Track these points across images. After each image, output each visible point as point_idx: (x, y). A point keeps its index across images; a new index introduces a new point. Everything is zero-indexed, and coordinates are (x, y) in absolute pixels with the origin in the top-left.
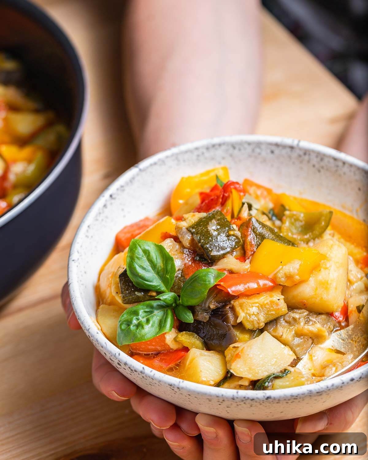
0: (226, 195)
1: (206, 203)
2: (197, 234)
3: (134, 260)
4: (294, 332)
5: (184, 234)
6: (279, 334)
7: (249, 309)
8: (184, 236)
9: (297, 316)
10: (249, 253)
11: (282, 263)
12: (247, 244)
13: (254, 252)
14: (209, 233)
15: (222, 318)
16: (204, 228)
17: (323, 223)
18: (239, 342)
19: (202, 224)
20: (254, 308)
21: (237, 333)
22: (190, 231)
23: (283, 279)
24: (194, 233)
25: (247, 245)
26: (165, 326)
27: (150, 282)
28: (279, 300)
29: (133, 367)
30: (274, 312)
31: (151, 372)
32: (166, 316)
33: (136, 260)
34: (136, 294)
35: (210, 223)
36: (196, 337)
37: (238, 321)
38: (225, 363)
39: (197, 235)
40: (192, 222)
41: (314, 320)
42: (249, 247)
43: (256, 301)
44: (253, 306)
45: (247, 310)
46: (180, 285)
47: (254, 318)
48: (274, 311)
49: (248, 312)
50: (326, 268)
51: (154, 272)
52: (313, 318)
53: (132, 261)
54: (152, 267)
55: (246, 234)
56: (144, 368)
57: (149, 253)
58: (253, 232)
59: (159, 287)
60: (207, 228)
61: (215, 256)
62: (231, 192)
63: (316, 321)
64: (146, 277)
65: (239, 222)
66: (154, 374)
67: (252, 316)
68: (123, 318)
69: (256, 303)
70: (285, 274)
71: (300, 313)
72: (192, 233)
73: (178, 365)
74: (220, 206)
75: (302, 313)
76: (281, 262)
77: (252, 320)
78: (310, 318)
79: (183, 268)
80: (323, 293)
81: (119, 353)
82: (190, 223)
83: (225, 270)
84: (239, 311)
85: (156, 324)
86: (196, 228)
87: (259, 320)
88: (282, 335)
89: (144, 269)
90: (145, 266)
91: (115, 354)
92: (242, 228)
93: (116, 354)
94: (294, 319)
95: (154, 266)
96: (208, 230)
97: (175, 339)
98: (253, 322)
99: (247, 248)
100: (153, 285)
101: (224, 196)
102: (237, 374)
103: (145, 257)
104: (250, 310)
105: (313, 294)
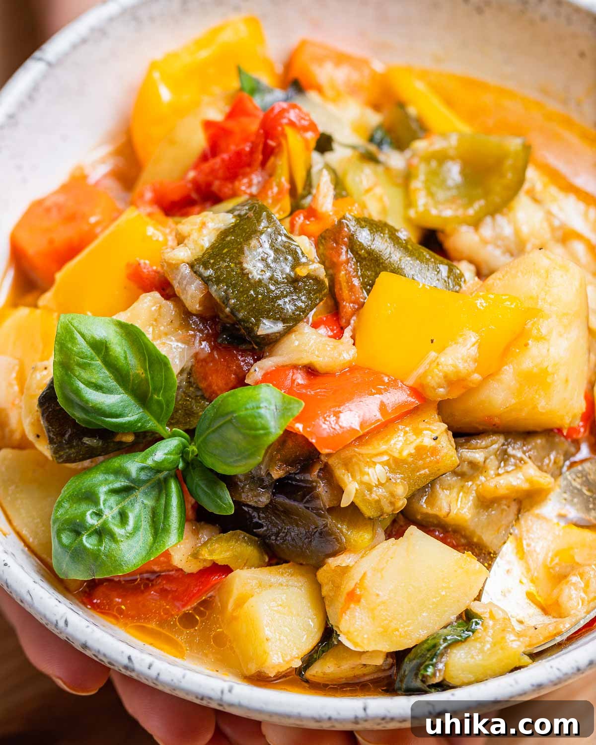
0: (272, 143)
1: (223, 160)
2: (218, 281)
3: (72, 370)
4: (474, 494)
5: (185, 282)
6: (440, 510)
7: (366, 469)
8: (185, 289)
9: (478, 456)
10: (348, 307)
11: (434, 341)
12: (340, 284)
13: (362, 305)
14: (248, 279)
15: (304, 496)
16: (232, 265)
17: (510, 175)
18: (350, 551)
19: (226, 254)
20: (379, 467)
21: (343, 529)
22: (200, 276)
23: (442, 390)
24: (211, 280)
25: (341, 289)
26: (166, 530)
27: (117, 416)
28: (435, 439)
29: (105, 655)
30: (427, 470)
31: (149, 668)
32: (166, 498)
33: (78, 371)
34: (85, 443)
35: (246, 248)
36: (244, 538)
37: (345, 503)
38: (321, 602)
39: (218, 285)
40: (203, 246)
41: (519, 454)
42: (345, 293)
43: (383, 447)
44: (375, 464)
45: (363, 474)
46: (190, 407)
47: (379, 493)
48: (428, 467)
49: (366, 479)
50: (540, 338)
51: (123, 392)
52: (516, 451)
53: (67, 374)
54: (117, 380)
55: (335, 260)
56: (133, 658)
57: (107, 348)
58: (351, 252)
59: (139, 425)
60: (241, 263)
61: (268, 335)
62: (285, 135)
63: (524, 457)
64: (106, 408)
65: (315, 227)
66: (158, 674)
67: (375, 489)
68: (61, 511)
69: (381, 454)
70: (446, 377)
71: (486, 448)
72: (206, 281)
73: (204, 603)
74: (260, 169)
75: (489, 444)
76: (432, 341)
77: (377, 498)
78: (510, 451)
79: (192, 366)
80: (537, 397)
81: (64, 619)
82: (198, 250)
83: (295, 367)
84: (342, 476)
85: (145, 525)
86: (213, 265)
87: (392, 495)
88: (448, 514)
89: (98, 387)
90: (101, 382)
91: (55, 622)
92: (323, 245)
93: (59, 622)
94: (473, 465)
95: (121, 376)
96: (242, 269)
97: (195, 555)
98: (378, 502)
99: (340, 295)
100: (125, 423)
101: (266, 145)
102: (356, 644)
103: (97, 358)
104: (368, 474)
105: (513, 401)
